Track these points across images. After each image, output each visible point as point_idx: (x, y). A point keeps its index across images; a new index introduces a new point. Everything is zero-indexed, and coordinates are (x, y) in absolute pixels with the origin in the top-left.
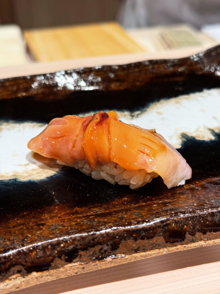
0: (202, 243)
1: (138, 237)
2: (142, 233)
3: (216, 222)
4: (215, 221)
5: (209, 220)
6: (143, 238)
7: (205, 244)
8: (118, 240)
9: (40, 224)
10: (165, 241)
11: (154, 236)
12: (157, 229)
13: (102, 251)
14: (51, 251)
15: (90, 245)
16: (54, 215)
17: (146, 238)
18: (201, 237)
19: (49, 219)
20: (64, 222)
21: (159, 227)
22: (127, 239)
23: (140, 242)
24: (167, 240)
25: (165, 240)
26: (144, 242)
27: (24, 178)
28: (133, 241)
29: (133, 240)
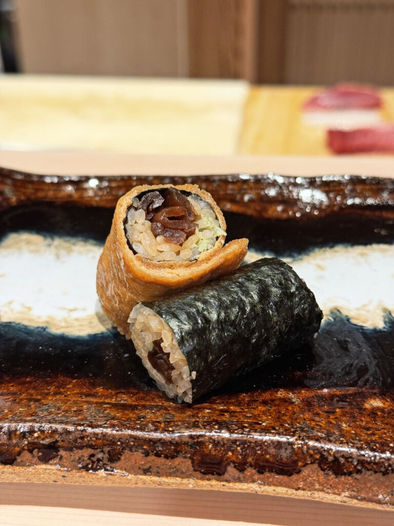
0: (254, 487)
1: (150, 452)
2: (158, 446)
3: (282, 459)
4: (282, 457)
5: (271, 452)
6: (158, 455)
7: (259, 489)
8: (119, 449)
9: (34, 399)
10: (192, 468)
11: (177, 456)
12: (183, 446)
13: (94, 459)
14: (19, 439)
15: (77, 444)
16: (62, 390)
17: (163, 456)
18: (254, 477)
19: (52, 395)
20: (66, 403)
21: (186, 444)
22: (134, 449)
23: (153, 460)
24: (197, 468)
25: (193, 466)
26: (160, 461)
27: (57, 329)
28: (143, 455)
29: (143, 453)
